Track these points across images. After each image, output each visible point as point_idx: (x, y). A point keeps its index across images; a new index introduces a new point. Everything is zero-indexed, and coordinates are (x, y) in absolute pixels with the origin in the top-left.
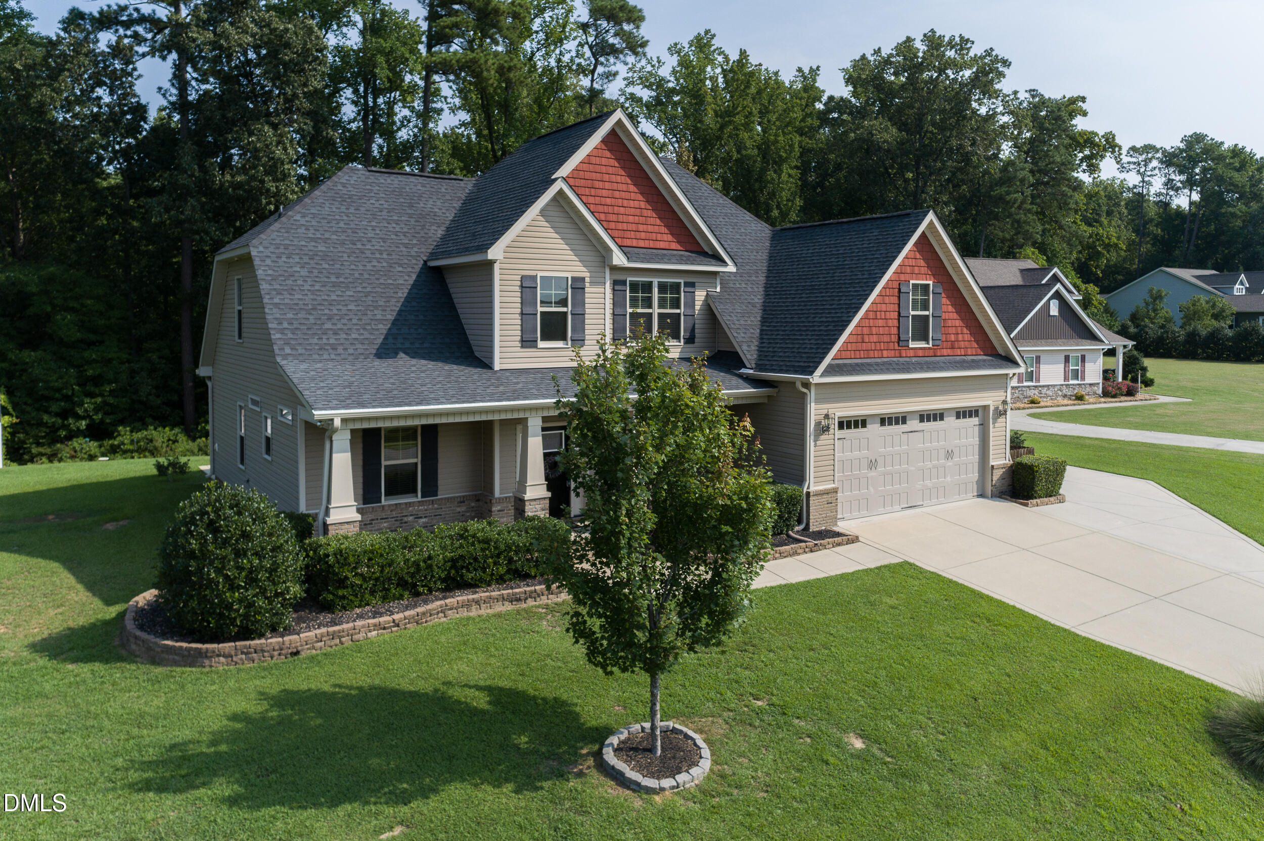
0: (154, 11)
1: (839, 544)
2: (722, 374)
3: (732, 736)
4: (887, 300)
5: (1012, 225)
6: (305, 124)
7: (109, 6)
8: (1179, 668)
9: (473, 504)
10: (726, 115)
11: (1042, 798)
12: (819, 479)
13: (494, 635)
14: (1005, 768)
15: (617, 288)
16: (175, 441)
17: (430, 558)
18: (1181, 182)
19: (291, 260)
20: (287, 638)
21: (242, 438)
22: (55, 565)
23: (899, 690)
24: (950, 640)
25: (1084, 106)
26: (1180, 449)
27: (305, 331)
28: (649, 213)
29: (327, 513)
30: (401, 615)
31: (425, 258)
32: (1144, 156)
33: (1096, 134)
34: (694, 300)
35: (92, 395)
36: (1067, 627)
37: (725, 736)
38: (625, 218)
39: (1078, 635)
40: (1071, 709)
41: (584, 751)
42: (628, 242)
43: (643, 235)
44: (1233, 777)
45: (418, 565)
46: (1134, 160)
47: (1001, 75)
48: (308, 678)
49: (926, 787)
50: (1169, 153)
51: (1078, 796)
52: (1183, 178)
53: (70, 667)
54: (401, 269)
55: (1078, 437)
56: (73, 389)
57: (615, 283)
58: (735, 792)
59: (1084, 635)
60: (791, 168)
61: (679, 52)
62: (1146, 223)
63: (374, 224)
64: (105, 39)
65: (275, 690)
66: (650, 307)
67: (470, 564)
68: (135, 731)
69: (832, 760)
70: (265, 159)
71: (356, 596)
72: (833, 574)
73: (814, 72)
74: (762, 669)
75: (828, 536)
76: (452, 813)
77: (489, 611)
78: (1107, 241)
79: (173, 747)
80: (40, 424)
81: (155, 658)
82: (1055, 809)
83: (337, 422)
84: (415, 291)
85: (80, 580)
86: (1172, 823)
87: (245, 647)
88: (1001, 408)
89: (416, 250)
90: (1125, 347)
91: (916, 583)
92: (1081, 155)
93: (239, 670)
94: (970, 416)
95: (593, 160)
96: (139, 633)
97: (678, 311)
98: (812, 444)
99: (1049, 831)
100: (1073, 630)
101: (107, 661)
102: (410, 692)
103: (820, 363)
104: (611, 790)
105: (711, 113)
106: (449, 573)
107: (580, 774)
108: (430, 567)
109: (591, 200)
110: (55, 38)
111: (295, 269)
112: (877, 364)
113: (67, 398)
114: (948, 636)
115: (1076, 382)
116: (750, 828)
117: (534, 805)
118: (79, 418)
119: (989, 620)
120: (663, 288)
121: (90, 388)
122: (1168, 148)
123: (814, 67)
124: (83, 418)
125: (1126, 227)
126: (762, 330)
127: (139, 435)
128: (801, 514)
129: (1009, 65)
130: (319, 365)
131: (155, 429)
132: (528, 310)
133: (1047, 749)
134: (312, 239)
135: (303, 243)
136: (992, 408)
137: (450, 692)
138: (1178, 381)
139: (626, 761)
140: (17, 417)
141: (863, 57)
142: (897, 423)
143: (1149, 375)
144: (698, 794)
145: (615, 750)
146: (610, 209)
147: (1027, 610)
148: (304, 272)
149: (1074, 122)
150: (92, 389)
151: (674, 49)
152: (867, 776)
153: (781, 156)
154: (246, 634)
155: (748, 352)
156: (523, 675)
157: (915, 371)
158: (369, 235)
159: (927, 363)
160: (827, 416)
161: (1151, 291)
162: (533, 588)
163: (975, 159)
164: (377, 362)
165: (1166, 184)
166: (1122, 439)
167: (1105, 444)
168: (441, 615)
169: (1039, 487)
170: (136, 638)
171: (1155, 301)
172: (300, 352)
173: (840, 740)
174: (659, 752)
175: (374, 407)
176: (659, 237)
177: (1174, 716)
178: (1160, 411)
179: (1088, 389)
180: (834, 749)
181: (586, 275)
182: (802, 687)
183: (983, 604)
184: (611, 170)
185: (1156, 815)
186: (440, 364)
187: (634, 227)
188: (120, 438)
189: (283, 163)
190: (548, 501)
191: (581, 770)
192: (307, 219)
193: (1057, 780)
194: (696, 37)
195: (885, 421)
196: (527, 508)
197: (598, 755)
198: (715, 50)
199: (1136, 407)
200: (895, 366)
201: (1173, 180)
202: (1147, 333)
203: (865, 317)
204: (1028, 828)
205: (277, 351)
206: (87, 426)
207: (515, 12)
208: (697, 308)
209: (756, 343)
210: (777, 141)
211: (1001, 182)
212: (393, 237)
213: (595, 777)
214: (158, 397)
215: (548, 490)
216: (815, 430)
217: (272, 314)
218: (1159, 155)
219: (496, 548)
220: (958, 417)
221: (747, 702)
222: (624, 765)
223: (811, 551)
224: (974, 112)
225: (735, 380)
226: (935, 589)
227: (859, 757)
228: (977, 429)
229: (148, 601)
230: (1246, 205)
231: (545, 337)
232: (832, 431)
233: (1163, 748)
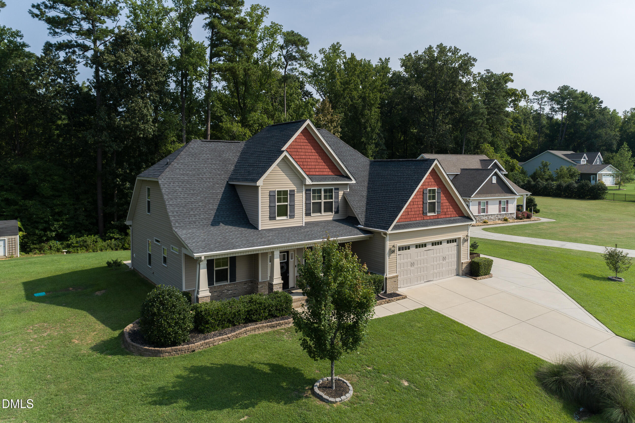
0: (84, 42)
1: (399, 300)
2: (350, 227)
3: (360, 381)
4: (418, 197)
5: (478, 134)
6: (156, 97)
7: (64, 41)
8: (527, 351)
9: (250, 284)
10: (346, 83)
11: (472, 403)
12: (391, 272)
13: (267, 342)
14: (459, 392)
15: (307, 192)
16: (96, 242)
17: (239, 311)
18: (558, 109)
19: (175, 184)
20: (190, 345)
21: (150, 255)
22: (84, 313)
23: (421, 362)
24: (442, 342)
25: (512, 78)
26: (545, 247)
27: (183, 216)
28: (320, 160)
29: (198, 293)
30: (230, 335)
31: (227, 180)
32: (541, 96)
33: (517, 90)
34: (338, 195)
35: (57, 221)
36: (487, 335)
37: (358, 382)
38: (310, 164)
39: (491, 339)
40: (485, 369)
41: (307, 388)
42: (311, 173)
43: (318, 170)
44: (544, 394)
45: (235, 314)
46: (536, 98)
47: (473, 65)
48: (200, 361)
49: (430, 400)
50: (552, 95)
51: (485, 402)
52: (559, 106)
53: (110, 357)
54: (218, 186)
55: (503, 241)
56: (49, 218)
57: (306, 190)
58: (362, 402)
59: (493, 338)
60: (376, 108)
61: (324, 53)
62: (542, 127)
63: (206, 166)
64: (62, 55)
65: (189, 366)
66: (320, 199)
67: (254, 313)
68: (144, 383)
69: (396, 390)
70: (138, 114)
71: (212, 327)
72: (396, 313)
73: (387, 60)
74: (370, 355)
75: (395, 295)
76: (264, 411)
77: (262, 331)
78: (522, 140)
79: (160, 388)
80: (34, 234)
81: (142, 354)
82: (476, 407)
83: (203, 258)
84: (224, 195)
85: (98, 319)
86: (519, 411)
87: (175, 349)
88: (466, 238)
89: (223, 176)
90: (527, 195)
91: (429, 316)
92: (510, 99)
93: (174, 358)
94: (453, 242)
95: (298, 140)
96: (132, 343)
97: (332, 200)
98: (388, 258)
99: (474, 415)
100: (489, 336)
101: (123, 355)
102: (240, 366)
103: (391, 225)
104: (318, 402)
105: (338, 83)
106: (246, 317)
107: (307, 397)
108: (239, 314)
109: (297, 157)
110: (40, 57)
111: (177, 188)
112: (414, 224)
113: (46, 222)
114: (441, 340)
115: (504, 213)
116: (368, 415)
117: (291, 408)
118: (52, 231)
119: (457, 333)
120: (325, 191)
121: (57, 217)
122: (551, 92)
123: (387, 58)
124: (54, 231)
125: (533, 129)
126: (366, 208)
127: (80, 239)
128: (383, 287)
129: (476, 61)
130: (190, 231)
131: (87, 236)
132: (272, 205)
133: (475, 384)
134: (183, 174)
135: (179, 176)
136: (462, 239)
137: (255, 366)
138: (551, 210)
139: (322, 392)
140: (25, 232)
141: (410, 55)
142: (422, 247)
143: (538, 208)
144: (349, 404)
145: (318, 388)
146: (304, 160)
147: (472, 328)
148: (180, 190)
149: (507, 84)
150: (58, 218)
151: (322, 51)
152: (409, 396)
153: (371, 103)
154: (174, 344)
155: (361, 218)
156: (280, 359)
157: (430, 225)
158: (205, 171)
159: (435, 222)
160: (394, 246)
161: (543, 162)
162: (279, 322)
163: (461, 101)
164: (212, 228)
165: (551, 109)
166: (521, 242)
167: (514, 245)
168: (245, 334)
169: (482, 271)
170: (133, 345)
171: (544, 167)
172: (182, 225)
173: (399, 382)
174: (334, 388)
175: (216, 251)
176: (324, 170)
177: (523, 371)
178: (540, 227)
179: (510, 216)
180: (397, 386)
181: (295, 189)
182: (385, 362)
183: (455, 326)
184: (304, 144)
185: (513, 408)
186: (237, 228)
187: (314, 167)
188: (71, 241)
189: (147, 116)
190: (282, 284)
191: (307, 396)
192: (179, 165)
193: (478, 396)
194: (332, 45)
195: (418, 246)
196: (274, 288)
197: (312, 389)
198: (341, 52)
199: (530, 224)
200: (422, 224)
201: (554, 107)
202: (539, 185)
203: (409, 204)
204: (466, 414)
205: (173, 225)
206: (56, 235)
207: (251, 44)
208: (340, 198)
209: (364, 214)
210: (369, 97)
211: (473, 114)
212: (214, 171)
213: (313, 398)
214: (87, 220)
215: (282, 280)
216: (389, 252)
217: (169, 209)
218: (548, 96)
219: (264, 306)
220: (448, 243)
221: (365, 368)
222: (322, 393)
223: (388, 303)
224: (461, 81)
225: (356, 231)
226: (437, 319)
227: (406, 389)
228: (456, 247)
229: (130, 329)
230: (588, 119)
231: (279, 215)
232: (396, 252)
233: (518, 383)
